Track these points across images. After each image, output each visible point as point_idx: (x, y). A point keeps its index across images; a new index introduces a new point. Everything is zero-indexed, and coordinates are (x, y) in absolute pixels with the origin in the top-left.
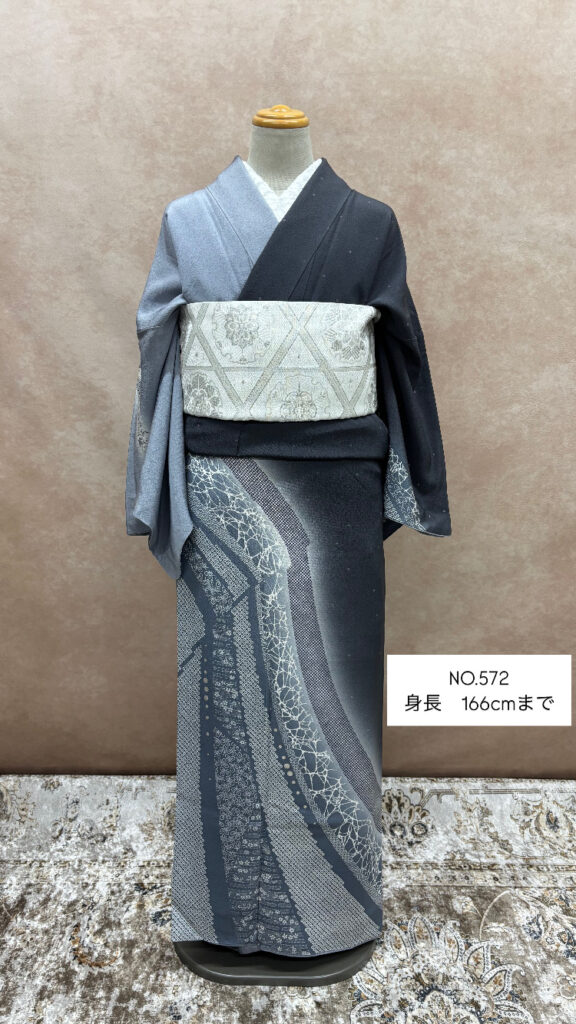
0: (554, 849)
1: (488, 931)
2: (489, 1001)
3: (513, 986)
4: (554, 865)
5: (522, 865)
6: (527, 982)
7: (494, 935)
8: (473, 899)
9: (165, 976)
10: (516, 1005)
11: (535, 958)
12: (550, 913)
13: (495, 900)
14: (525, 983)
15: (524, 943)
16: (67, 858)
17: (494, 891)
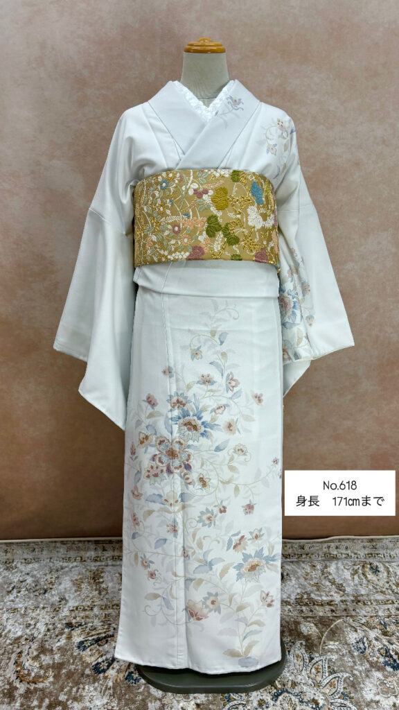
0: (376, 588)
1: (326, 648)
2: (326, 700)
3: (344, 688)
4: (376, 601)
5: (353, 601)
6: (354, 685)
7: (331, 651)
8: (316, 625)
9: (84, 689)
10: (345, 702)
11: (361, 668)
12: (373, 634)
13: (332, 626)
14: (353, 685)
15: (353, 656)
16: (16, 606)
17: (332, 620)
